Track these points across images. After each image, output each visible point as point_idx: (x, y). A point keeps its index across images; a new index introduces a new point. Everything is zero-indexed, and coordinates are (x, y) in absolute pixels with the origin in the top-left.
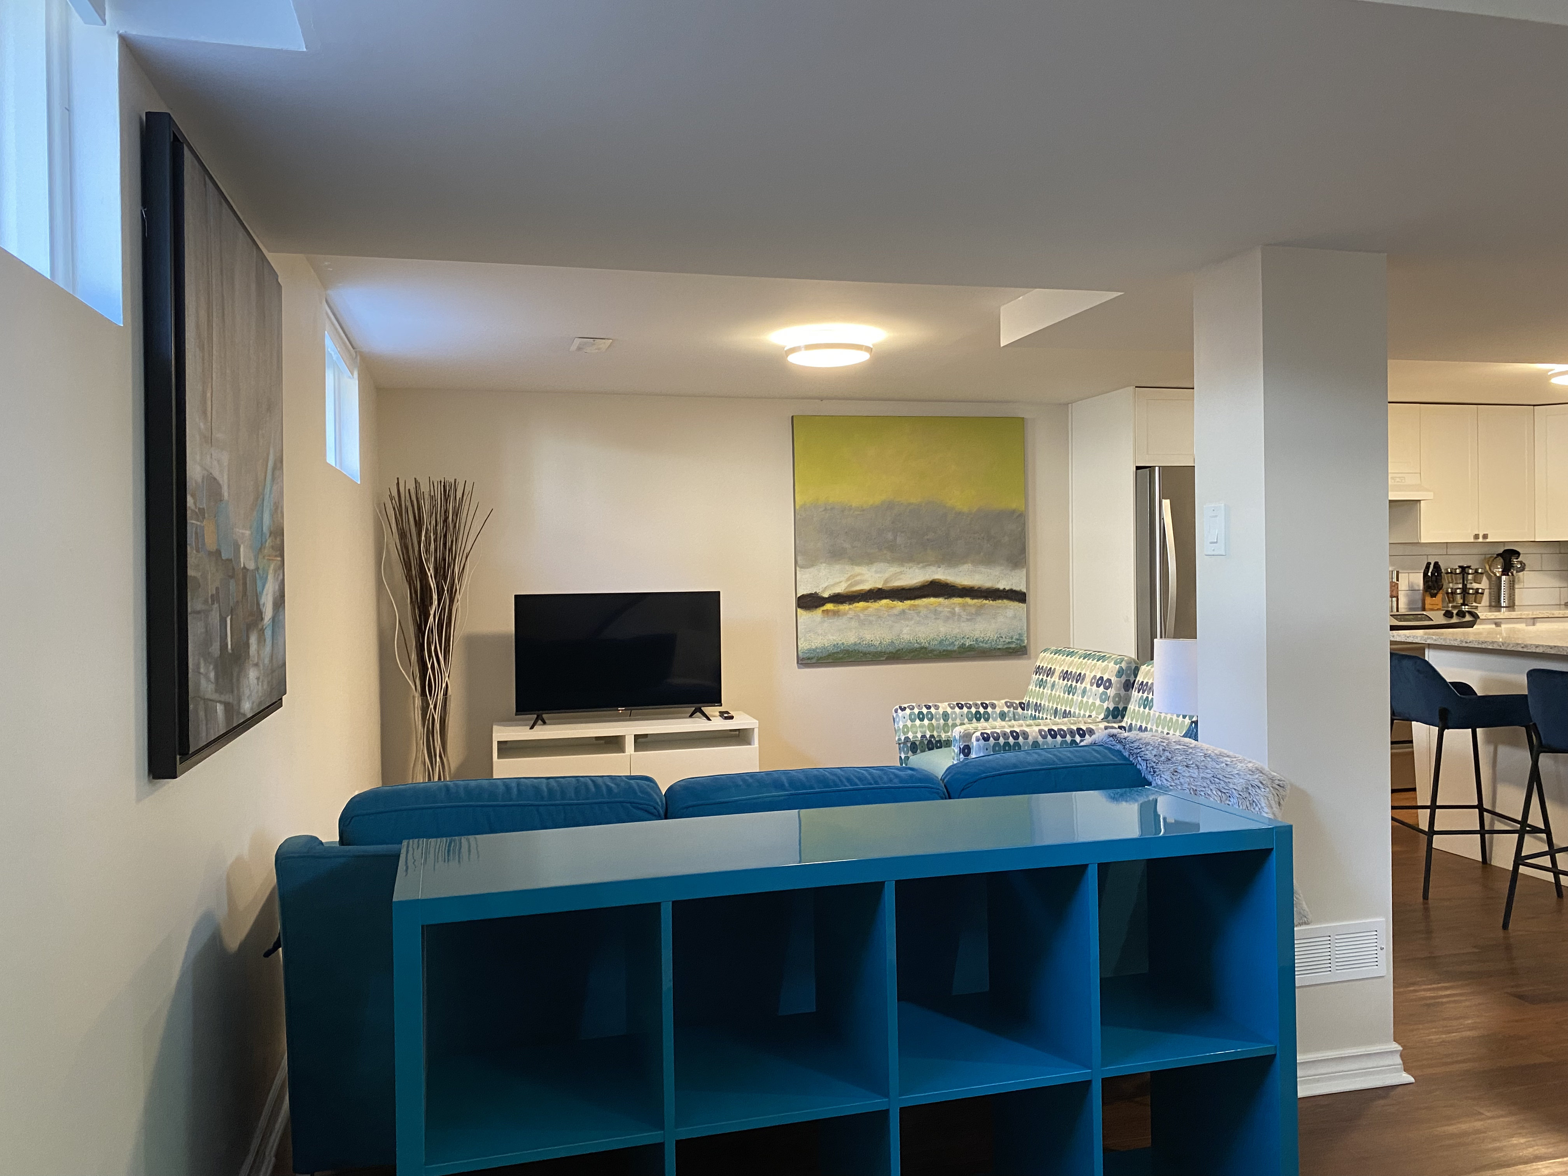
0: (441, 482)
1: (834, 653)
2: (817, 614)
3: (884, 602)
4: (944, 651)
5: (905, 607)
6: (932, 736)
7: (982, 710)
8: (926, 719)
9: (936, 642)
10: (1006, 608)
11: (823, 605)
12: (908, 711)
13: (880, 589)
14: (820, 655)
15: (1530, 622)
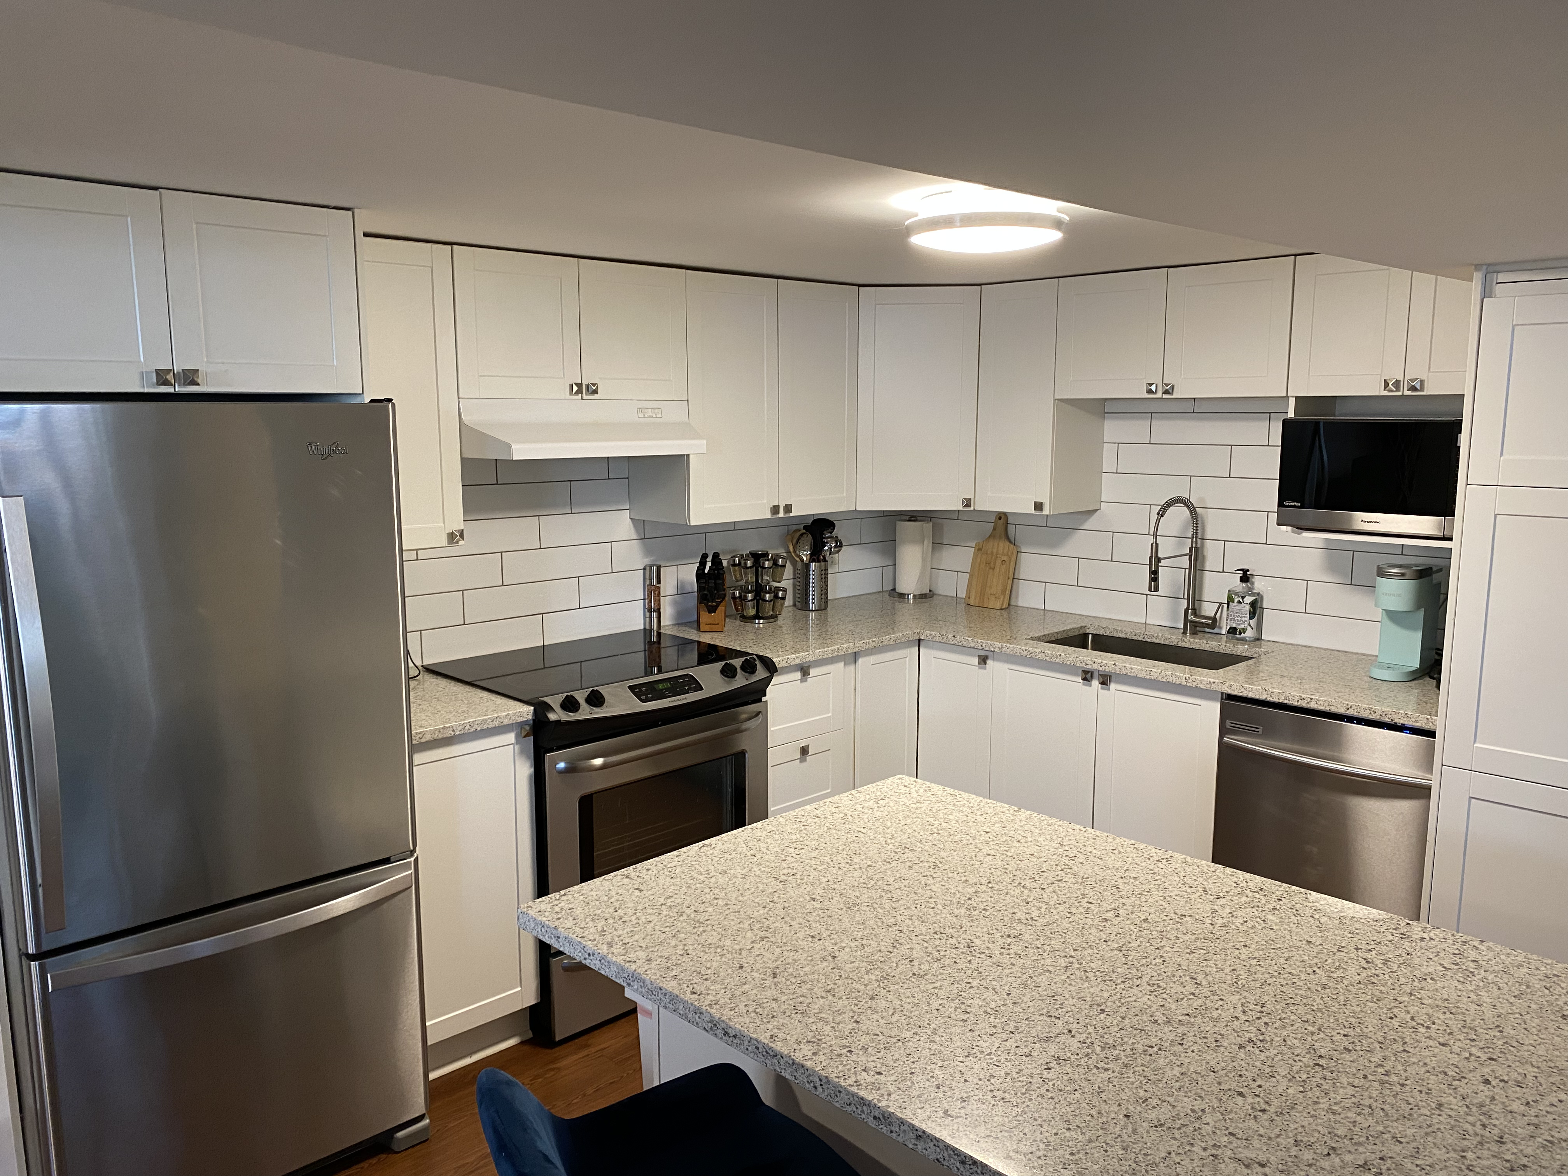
15: (853, 659)
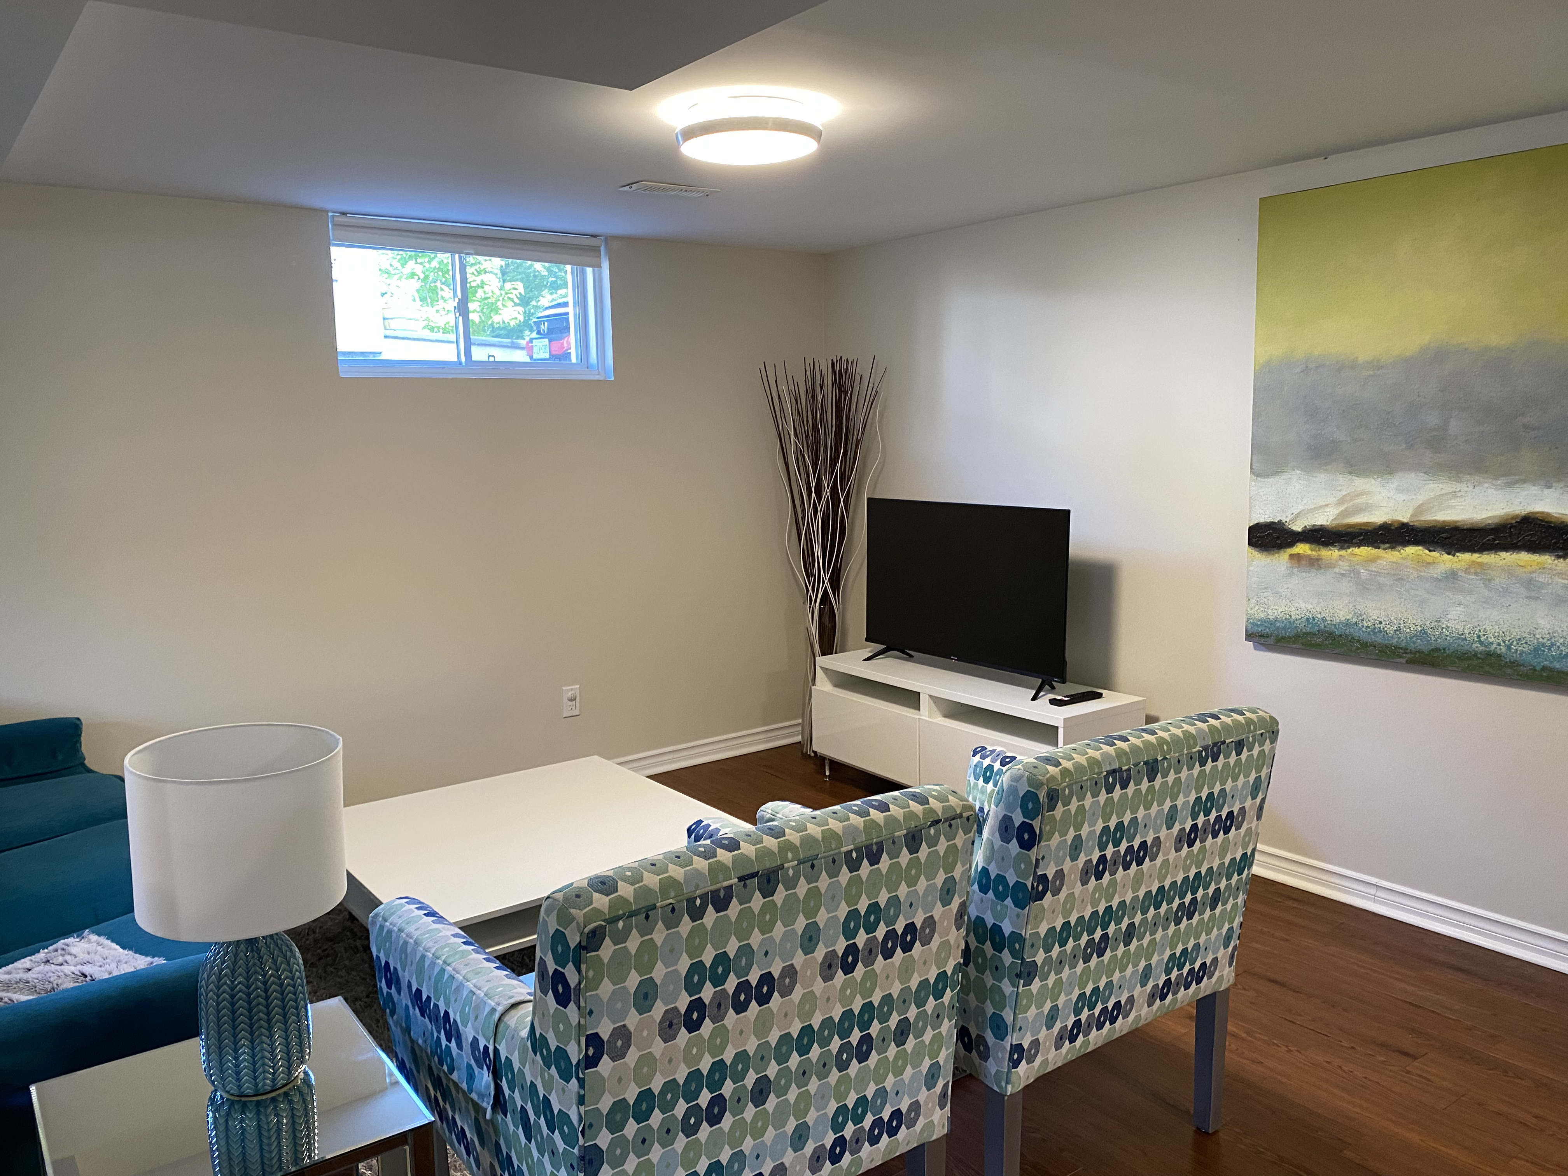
1: (1308, 634)
2: (1280, 561)
3: (1411, 550)
4: (1544, 668)
5: (1456, 566)
9: (1526, 649)
11: (1291, 545)
13: (1404, 525)
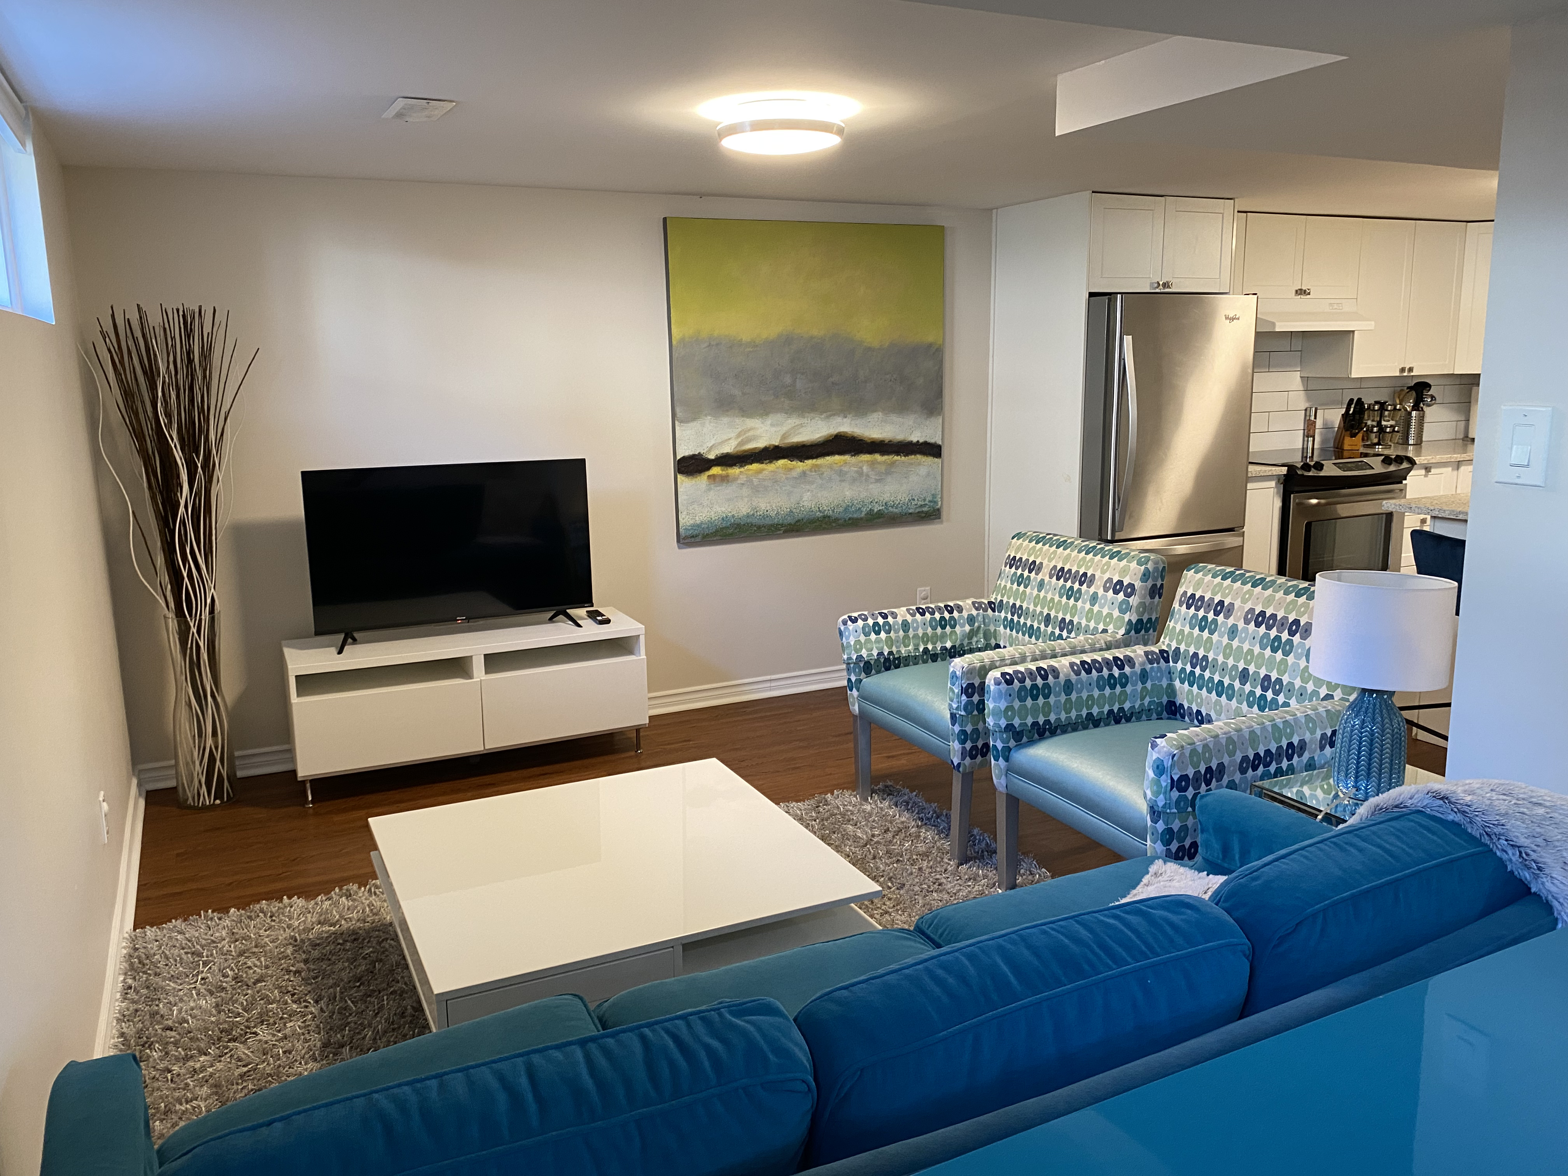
0: (178, 310)
1: (723, 528)
2: (702, 480)
3: (781, 462)
4: (850, 519)
5: (805, 468)
6: (891, 653)
7: (947, 615)
8: (882, 632)
9: (841, 510)
10: (919, 464)
11: (708, 469)
12: (860, 623)
13: (776, 447)
14: (707, 532)
15: (1456, 466)
